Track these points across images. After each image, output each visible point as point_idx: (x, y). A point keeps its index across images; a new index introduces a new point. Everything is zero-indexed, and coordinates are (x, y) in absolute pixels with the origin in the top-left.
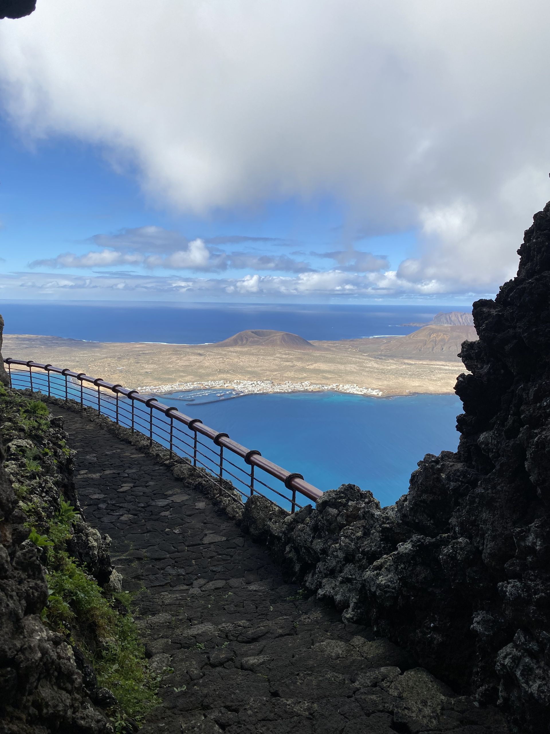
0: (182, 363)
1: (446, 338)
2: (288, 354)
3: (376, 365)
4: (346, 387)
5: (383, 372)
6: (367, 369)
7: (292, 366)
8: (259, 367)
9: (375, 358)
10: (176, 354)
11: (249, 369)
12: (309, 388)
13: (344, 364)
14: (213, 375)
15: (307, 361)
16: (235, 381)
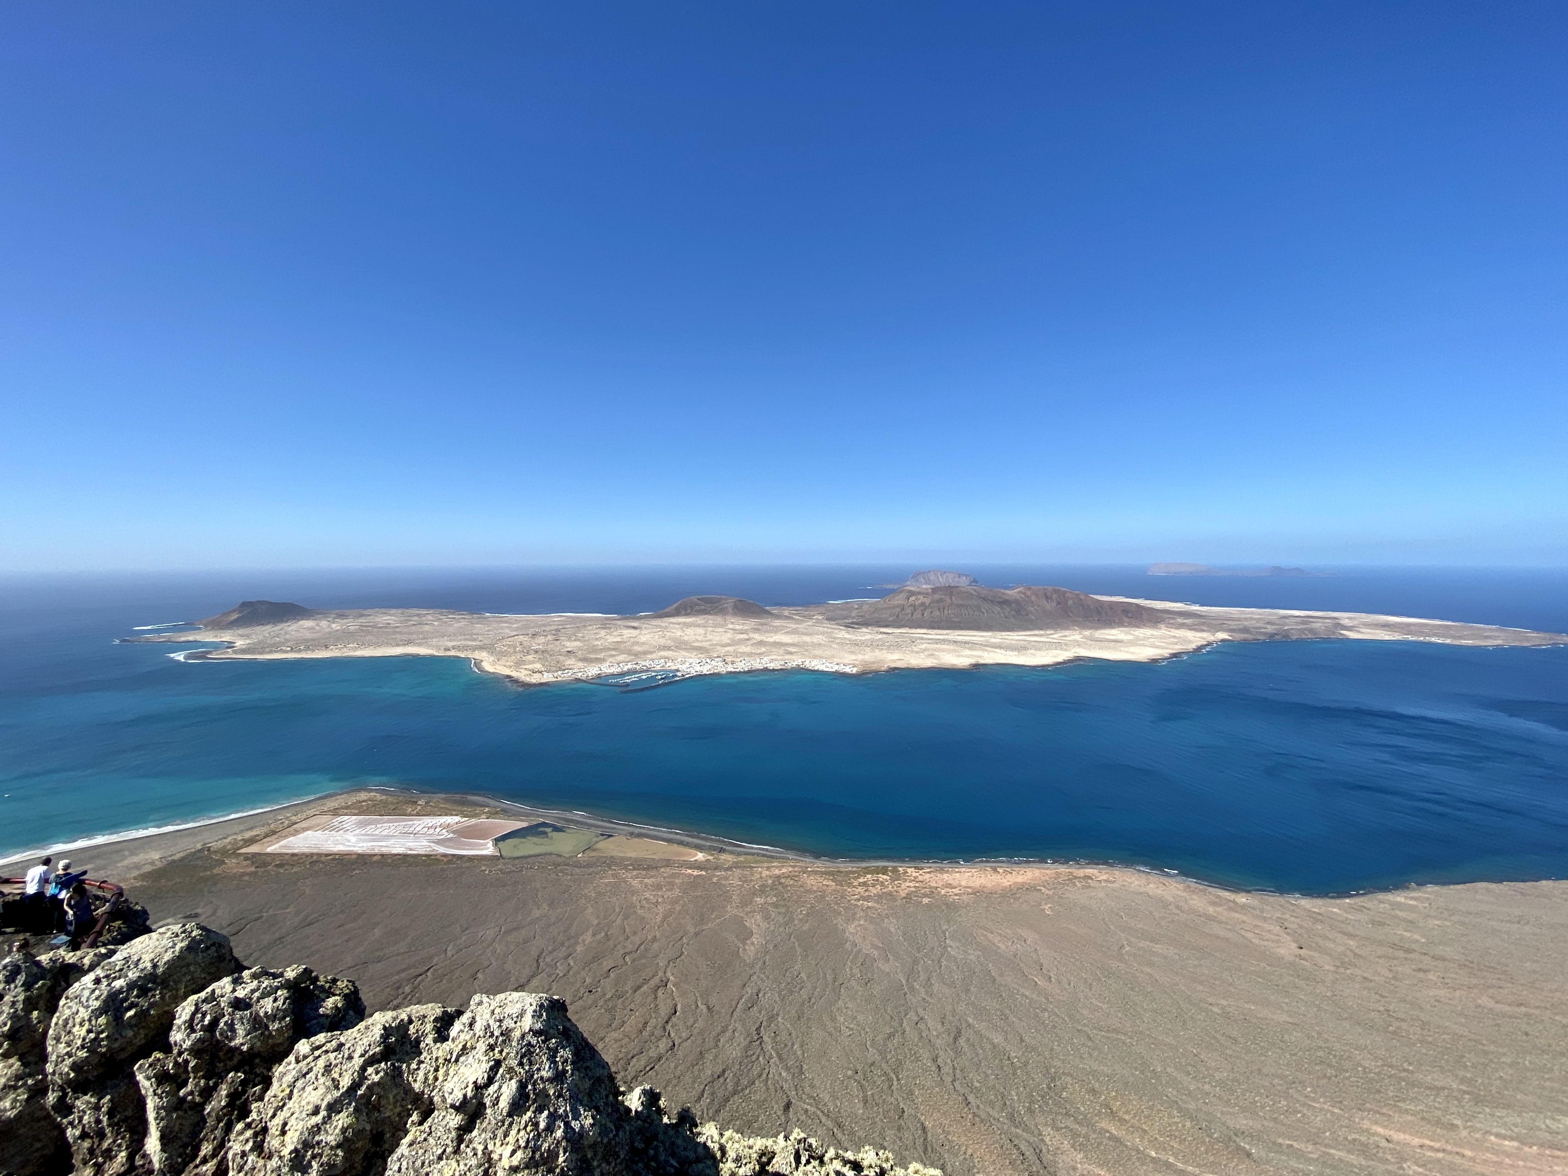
0: (612, 638)
1: (927, 601)
2: (743, 624)
3: (847, 636)
4: (813, 664)
5: (856, 644)
6: (838, 641)
7: (748, 640)
8: (707, 641)
9: (845, 626)
10: (605, 628)
11: (695, 644)
12: (768, 665)
13: (810, 634)
14: (651, 653)
15: (766, 632)
16: (679, 660)
